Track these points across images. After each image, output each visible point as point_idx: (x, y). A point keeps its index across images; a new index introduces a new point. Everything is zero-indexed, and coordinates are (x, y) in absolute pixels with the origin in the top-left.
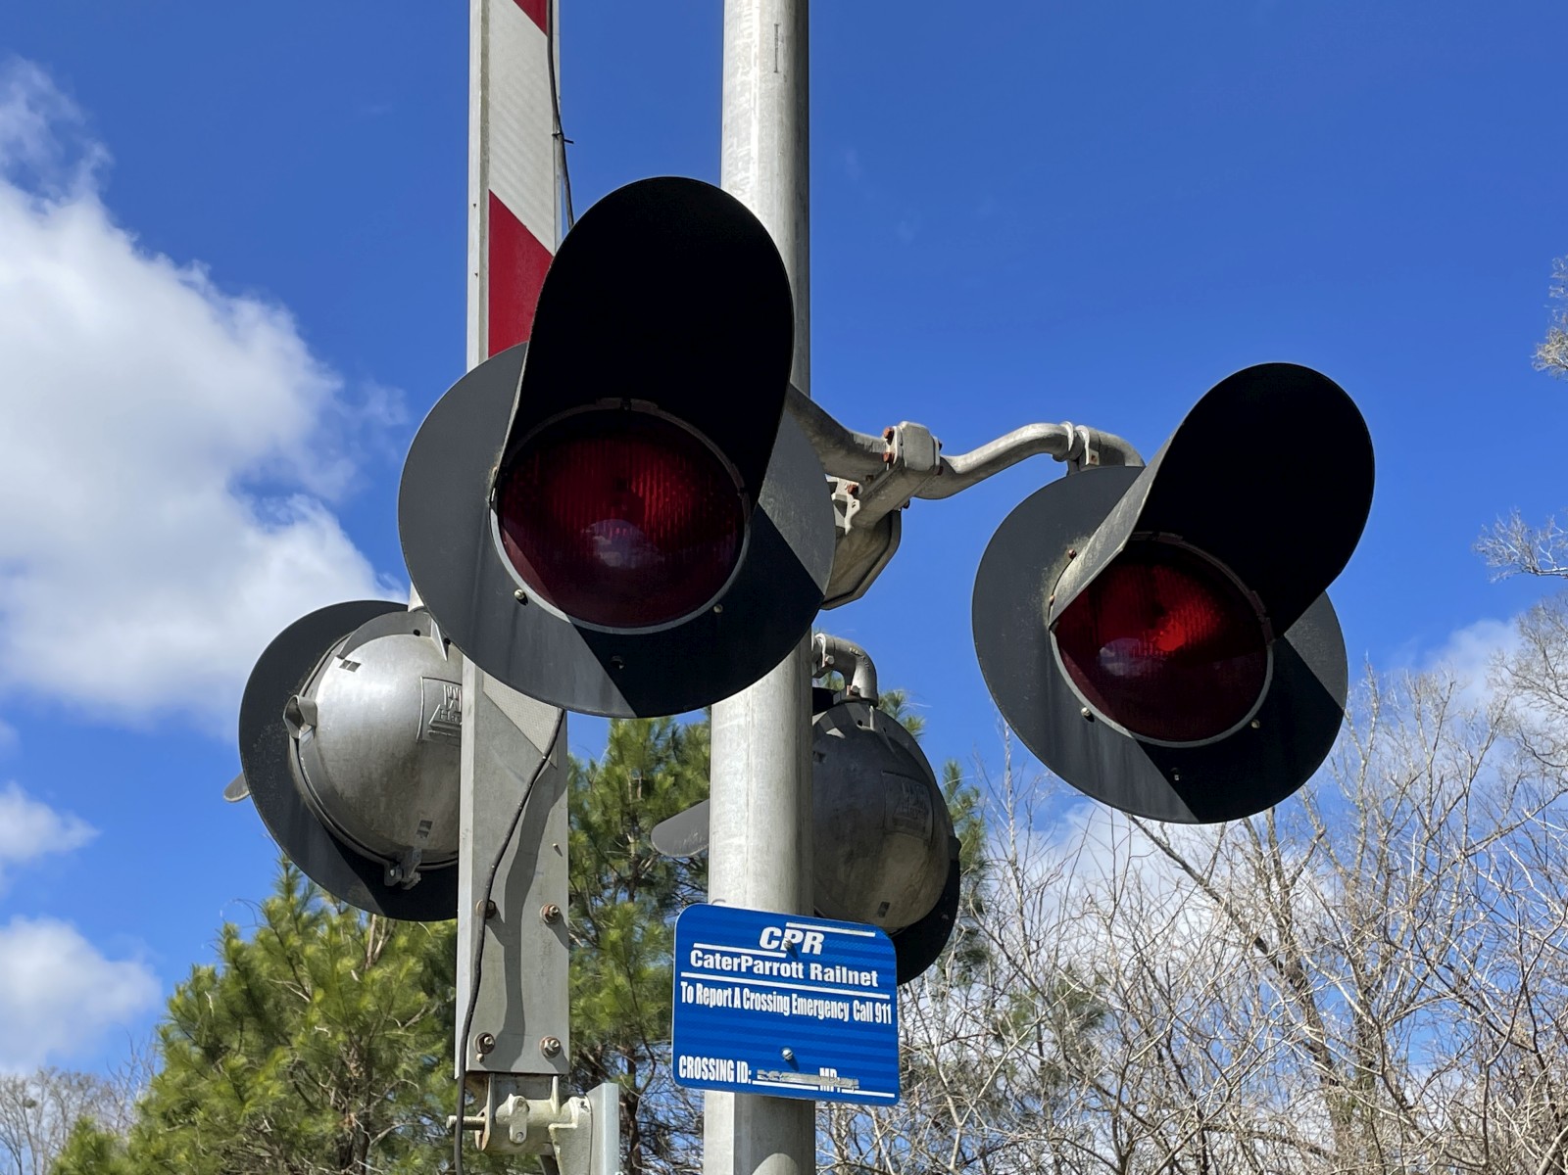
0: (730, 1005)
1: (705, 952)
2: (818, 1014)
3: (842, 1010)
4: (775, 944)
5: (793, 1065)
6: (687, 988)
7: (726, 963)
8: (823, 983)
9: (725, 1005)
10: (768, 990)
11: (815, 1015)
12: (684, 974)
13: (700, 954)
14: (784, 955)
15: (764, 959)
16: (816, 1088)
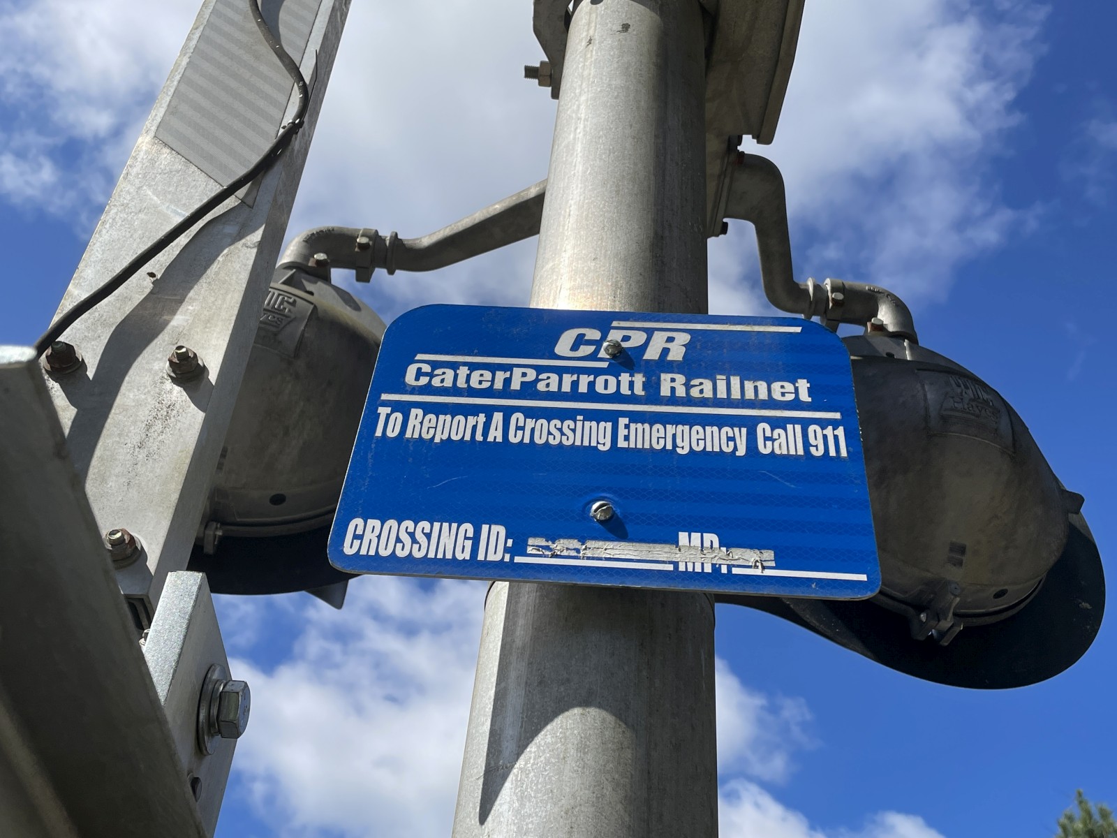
0: (479, 437)
1: (435, 365)
2: (675, 445)
3: (732, 439)
4: (586, 350)
5: (615, 529)
6: (388, 416)
7: (479, 379)
8: (689, 401)
9: (468, 438)
10: (564, 415)
11: (669, 447)
12: (384, 397)
13: (426, 368)
14: (605, 365)
15: (560, 371)
16: (670, 567)
